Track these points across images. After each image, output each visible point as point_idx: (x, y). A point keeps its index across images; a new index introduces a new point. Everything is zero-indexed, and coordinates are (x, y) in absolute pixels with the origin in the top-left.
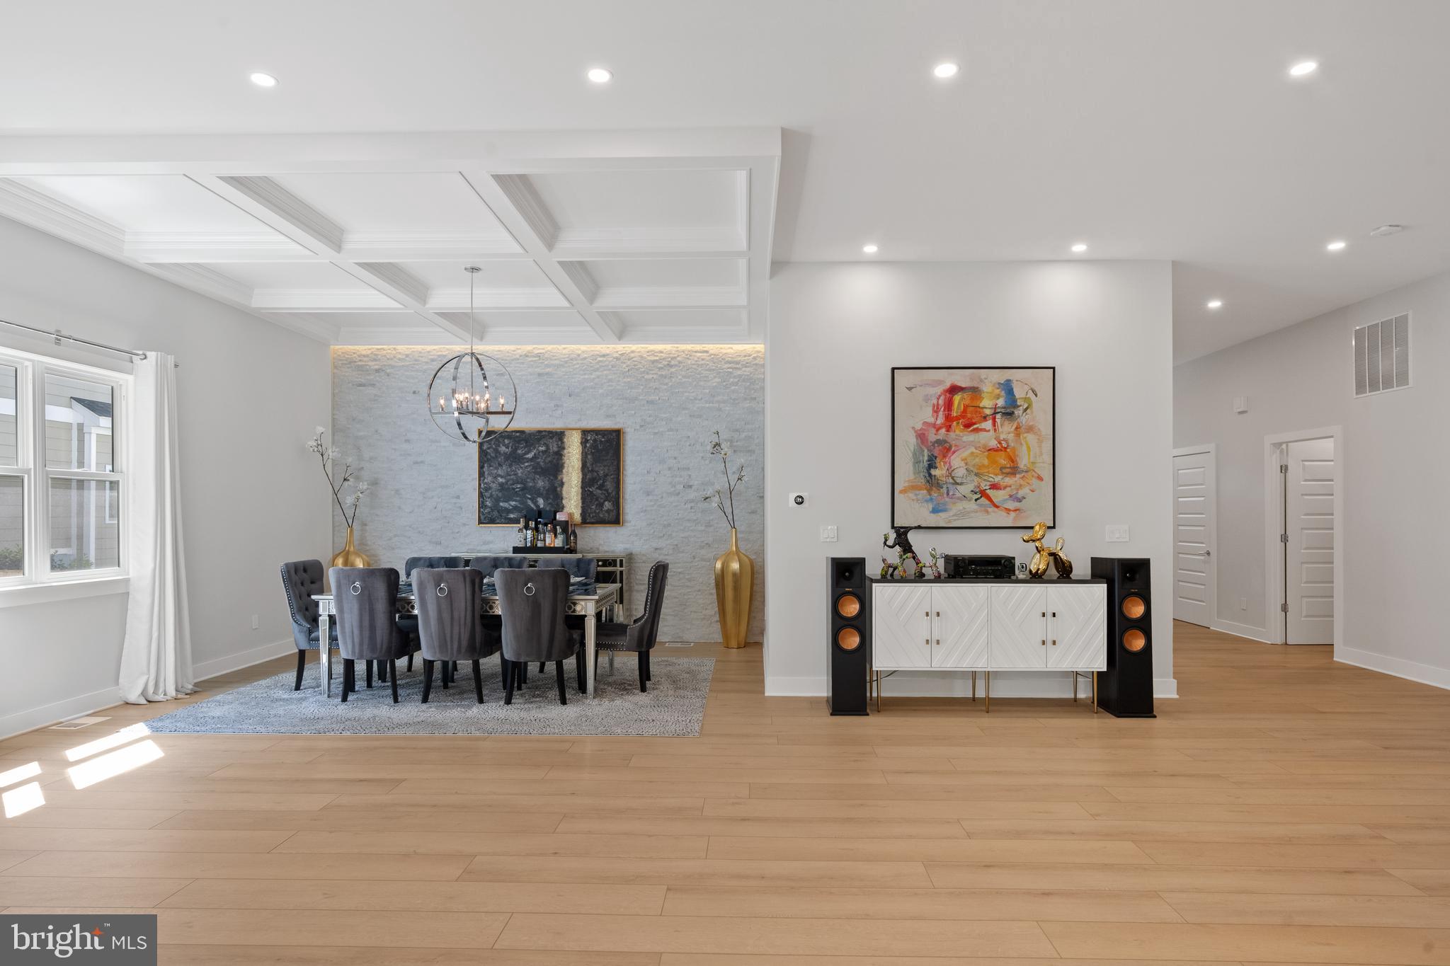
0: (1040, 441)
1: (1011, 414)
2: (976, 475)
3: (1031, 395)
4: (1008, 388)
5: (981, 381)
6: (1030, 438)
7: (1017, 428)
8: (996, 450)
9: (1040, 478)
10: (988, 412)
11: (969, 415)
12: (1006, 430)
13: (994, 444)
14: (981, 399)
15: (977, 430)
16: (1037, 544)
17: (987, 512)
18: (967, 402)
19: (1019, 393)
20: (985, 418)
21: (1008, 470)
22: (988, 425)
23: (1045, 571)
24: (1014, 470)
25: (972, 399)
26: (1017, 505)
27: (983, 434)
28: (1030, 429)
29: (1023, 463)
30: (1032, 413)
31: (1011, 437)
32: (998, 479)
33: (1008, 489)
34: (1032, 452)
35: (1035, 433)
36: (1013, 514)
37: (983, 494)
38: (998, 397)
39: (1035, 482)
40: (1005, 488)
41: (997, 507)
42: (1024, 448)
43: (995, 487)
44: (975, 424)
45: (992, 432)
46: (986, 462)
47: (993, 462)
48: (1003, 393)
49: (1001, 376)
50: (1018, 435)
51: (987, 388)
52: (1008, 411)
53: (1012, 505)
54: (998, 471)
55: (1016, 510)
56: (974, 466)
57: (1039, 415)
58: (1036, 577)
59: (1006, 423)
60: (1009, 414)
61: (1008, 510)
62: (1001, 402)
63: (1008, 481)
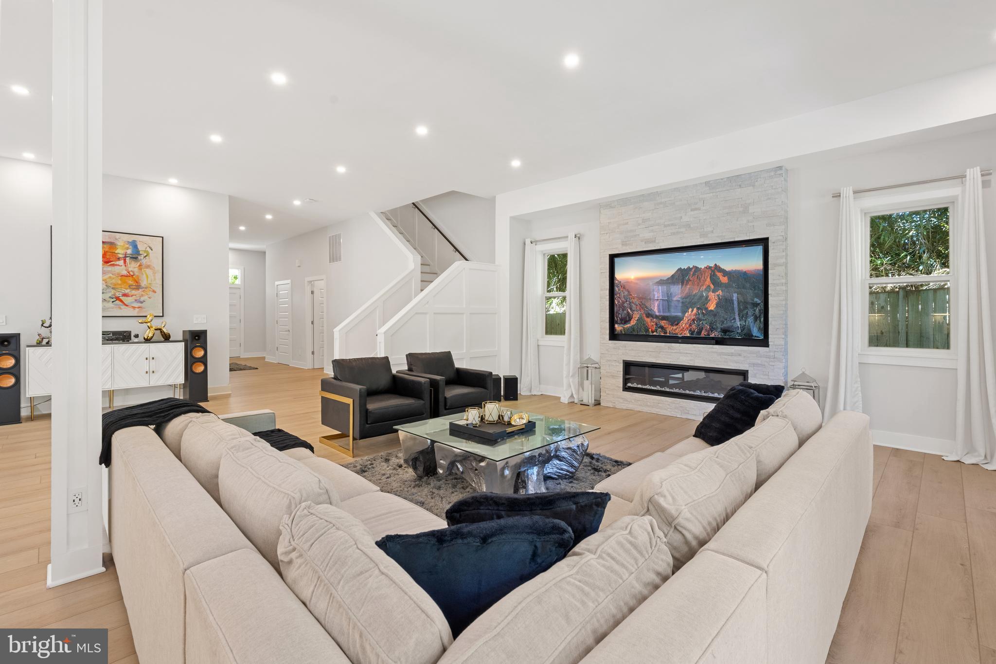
0: (154, 273)
1: (136, 258)
2: (113, 288)
3: (148, 249)
4: (134, 245)
5: (116, 239)
6: (148, 271)
7: (140, 266)
8: (127, 276)
9: (154, 292)
10: (120, 256)
11: (108, 257)
12: (133, 266)
13: (125, 273)
14: (116, 249)
15: (113, 265)
16: (149, 324)
17: (120, 308)
18: (106, 250)
19: (141, 247)
20: (119, 259)
21: (134, 287)
22: (121, 262)
23: (152, 337)
24: (138, 287)
25: (110, 248)
26: (140, 305)
27: (116, 268)
28: (148, 267)
29: (144, 283)
30: (149, 258)
31: (136, 270)
32: (127, 291)
33: (134, 297)
34: (150, 278)
35: (150, 269)
36: (137, 310)
37: (118, 298)
38: (128, 249)
39: (151, 293)
40: (132, 296)
41: (127, 306)
42: (145, 275)
43: (125, 295)
44: (112, 261)
45: (123, 267)
46: (119, 282)
47: (124, 282)
48: (131, 247)
49: (131, 238)
50: (141, 269)
51: (120, 243)
52: (134, 256)
53: (136, 305)
54: (127, 287)
55: (139, 308)
56: (111, 284)
57: (155, 259)
58: (148, 340)
59: (133, 262)
60: (135, 258)
61: (134, 308)
62: (129, 252)
63: (134, 292)
